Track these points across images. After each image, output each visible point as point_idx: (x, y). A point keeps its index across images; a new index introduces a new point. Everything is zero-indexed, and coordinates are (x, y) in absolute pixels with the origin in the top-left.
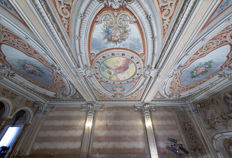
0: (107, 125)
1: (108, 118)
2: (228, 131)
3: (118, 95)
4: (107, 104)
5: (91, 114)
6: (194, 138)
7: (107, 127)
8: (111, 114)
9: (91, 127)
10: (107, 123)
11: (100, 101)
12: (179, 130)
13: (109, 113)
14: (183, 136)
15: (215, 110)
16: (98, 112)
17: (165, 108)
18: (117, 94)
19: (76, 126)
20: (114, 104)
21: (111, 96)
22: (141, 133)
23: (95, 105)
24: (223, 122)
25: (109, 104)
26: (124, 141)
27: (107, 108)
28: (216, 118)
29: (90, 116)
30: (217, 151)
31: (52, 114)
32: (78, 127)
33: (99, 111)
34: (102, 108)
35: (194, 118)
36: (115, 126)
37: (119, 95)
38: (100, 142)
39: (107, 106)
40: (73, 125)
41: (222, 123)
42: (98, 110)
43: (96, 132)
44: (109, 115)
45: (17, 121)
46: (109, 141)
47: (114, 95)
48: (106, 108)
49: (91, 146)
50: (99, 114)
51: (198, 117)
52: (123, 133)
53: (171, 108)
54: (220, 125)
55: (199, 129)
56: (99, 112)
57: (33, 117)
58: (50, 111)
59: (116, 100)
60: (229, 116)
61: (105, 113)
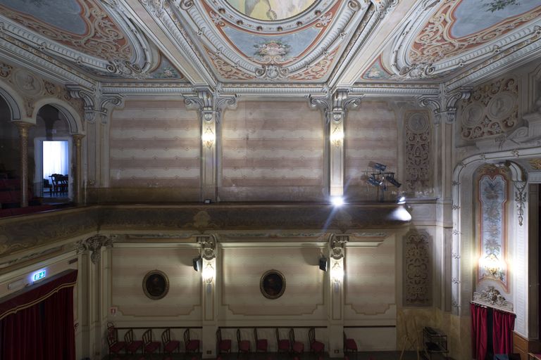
0: (248, 139)
1: (248, 124)
2: (500, 150)
3: (271, 67)
4: (244, 92)
5: (210, 116)
6: (423, 162)
7: (249, 143)
8: (256, 115)
9: (214, 142)
10: (247, 135)
11: (226, 83)
12: (398, 149)
13: (251, 114)
14: (401, 159)
15: (499, 107)
16: (224, 112)
17: (383, 103)
18: (269, 65)
19: (184, 140)
20: (262, 92)
21: (254, 70)
22: (318, 153)
23: (217, 95)
24: (502, 132)
25: (249, 92)
26: (283, 167)
27: (246, 102)
28: (491, 123)
29: (209, 120)
30: (455, 183)
31: (121, 116)
32: (186, 143)
33: (227, 109)
34: (232, 101)
35: (440, 125)
36: (264, 140)
37: (273, 68)
38: (235, 168)
39: (244, 96)
40: (176, 139)
41: (498, 135)
42: (223, 106)
43: (225, 151)
44: (250, 117)
45: (52, 129)
46: (254, 168)
47: (260, 67)
48: (242, 102)
49: (219, 174)
50: (227, 116)
51: (450, 123)
52: (281, 153)
53: (396, 102)
54: (490, 139)
55: (440, 147)
56: (227, 112)
57: (83, 121)
58: (114, 109)
59: (266, 81)
60: (523, 120)
61: (242, 115)
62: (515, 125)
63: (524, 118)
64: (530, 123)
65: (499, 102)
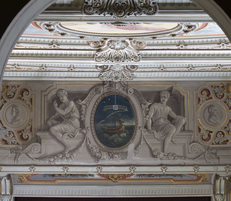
62: (29, 139)
63: (38, 134)
64: (42, 141)
65: (14, 110)
